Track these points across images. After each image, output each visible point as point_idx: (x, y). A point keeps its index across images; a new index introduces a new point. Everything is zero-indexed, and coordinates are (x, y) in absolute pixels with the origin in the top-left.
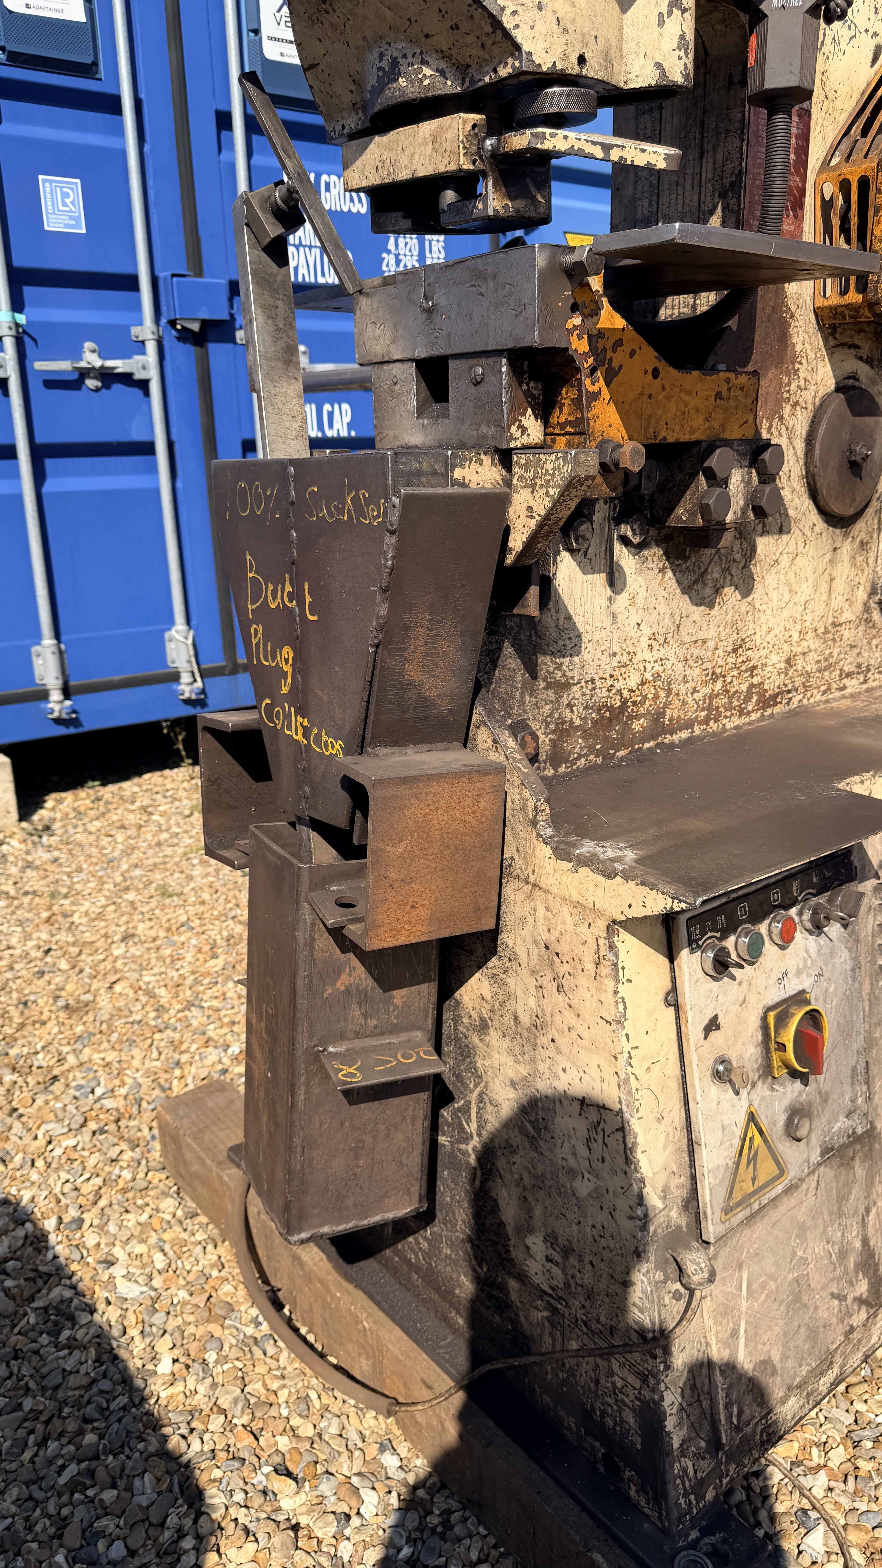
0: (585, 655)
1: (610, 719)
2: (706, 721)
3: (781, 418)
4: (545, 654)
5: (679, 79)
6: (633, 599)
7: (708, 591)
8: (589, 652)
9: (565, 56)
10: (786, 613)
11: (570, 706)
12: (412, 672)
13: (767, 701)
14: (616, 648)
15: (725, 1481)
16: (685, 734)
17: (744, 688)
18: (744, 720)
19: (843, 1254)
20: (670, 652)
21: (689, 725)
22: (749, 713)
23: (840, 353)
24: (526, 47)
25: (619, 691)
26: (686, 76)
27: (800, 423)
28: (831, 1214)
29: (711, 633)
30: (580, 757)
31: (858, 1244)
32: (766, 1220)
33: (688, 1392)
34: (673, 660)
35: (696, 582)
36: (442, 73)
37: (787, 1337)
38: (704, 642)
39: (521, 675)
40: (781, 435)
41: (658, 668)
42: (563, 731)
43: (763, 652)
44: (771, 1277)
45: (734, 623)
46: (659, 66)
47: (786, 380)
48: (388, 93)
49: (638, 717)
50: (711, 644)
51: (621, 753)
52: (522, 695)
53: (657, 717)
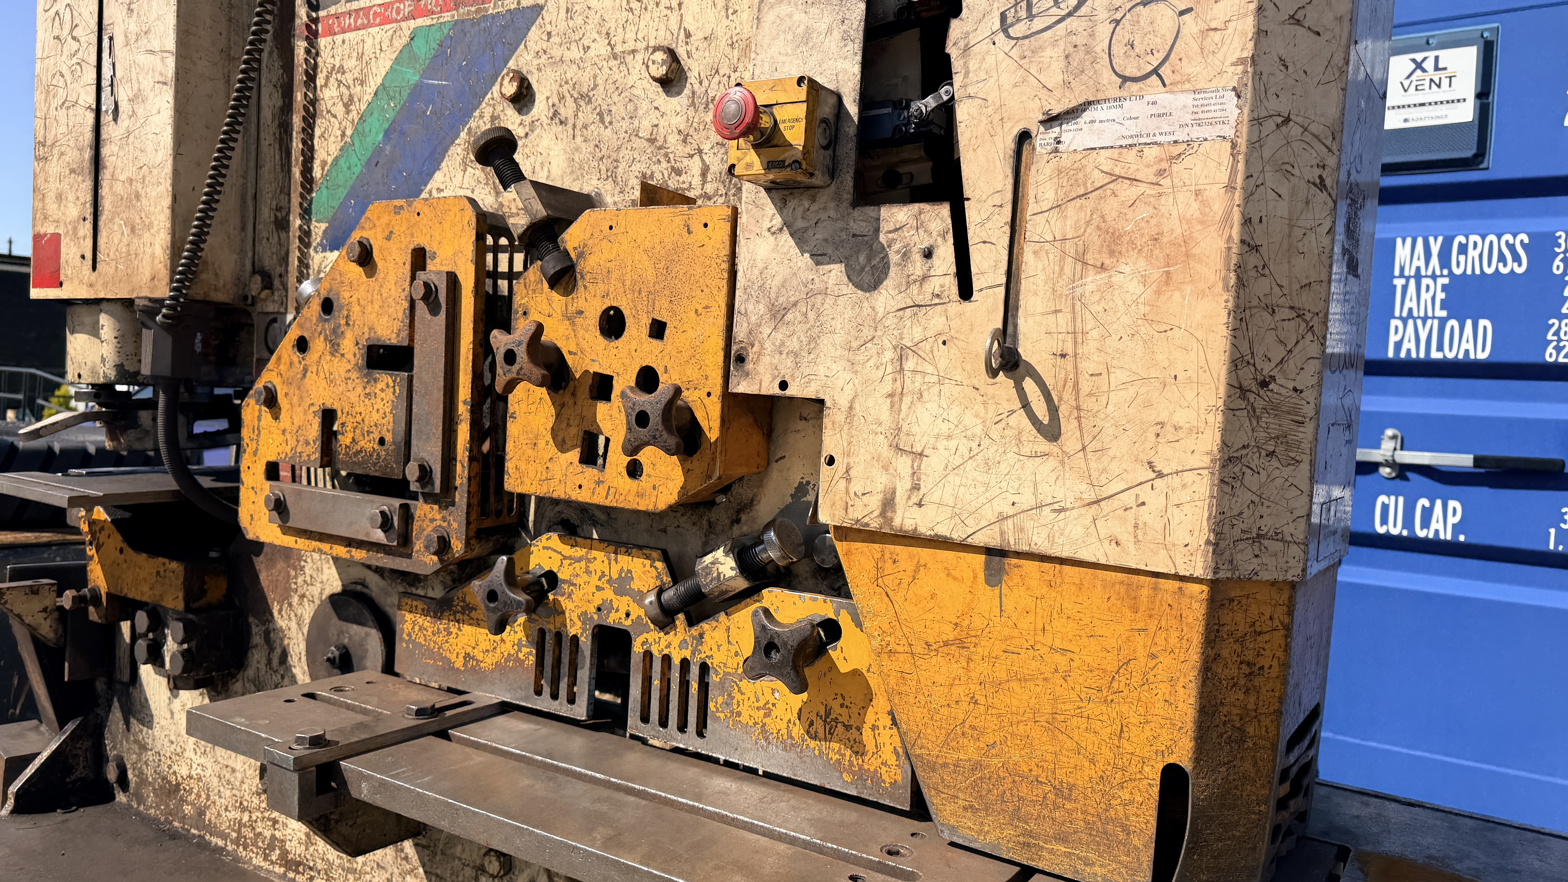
0: (155, 732)
1: (169, 791)
2: (237, 842)
3: (290, 605)
4: (134, 717)
13: (287, 862)
14: (173, 738)
16: (221, 843)
17: (265, 833)
20: (208, 764)
21: (224, 836)
22: (272, 862)
25: (175, 774)
27: (307, 612)
29: (239, 766)
30: (151, 807)
34: (208, 771)
38: (234, 770)
39: (121, 725)
40: (290, 619)
41: (200, 771)
42: (142, 780)
47: (293, 573)
49: (187, 803)
50: (238, 775)
51: (176, 824)
52: (121, 739)
53: (201, 813)
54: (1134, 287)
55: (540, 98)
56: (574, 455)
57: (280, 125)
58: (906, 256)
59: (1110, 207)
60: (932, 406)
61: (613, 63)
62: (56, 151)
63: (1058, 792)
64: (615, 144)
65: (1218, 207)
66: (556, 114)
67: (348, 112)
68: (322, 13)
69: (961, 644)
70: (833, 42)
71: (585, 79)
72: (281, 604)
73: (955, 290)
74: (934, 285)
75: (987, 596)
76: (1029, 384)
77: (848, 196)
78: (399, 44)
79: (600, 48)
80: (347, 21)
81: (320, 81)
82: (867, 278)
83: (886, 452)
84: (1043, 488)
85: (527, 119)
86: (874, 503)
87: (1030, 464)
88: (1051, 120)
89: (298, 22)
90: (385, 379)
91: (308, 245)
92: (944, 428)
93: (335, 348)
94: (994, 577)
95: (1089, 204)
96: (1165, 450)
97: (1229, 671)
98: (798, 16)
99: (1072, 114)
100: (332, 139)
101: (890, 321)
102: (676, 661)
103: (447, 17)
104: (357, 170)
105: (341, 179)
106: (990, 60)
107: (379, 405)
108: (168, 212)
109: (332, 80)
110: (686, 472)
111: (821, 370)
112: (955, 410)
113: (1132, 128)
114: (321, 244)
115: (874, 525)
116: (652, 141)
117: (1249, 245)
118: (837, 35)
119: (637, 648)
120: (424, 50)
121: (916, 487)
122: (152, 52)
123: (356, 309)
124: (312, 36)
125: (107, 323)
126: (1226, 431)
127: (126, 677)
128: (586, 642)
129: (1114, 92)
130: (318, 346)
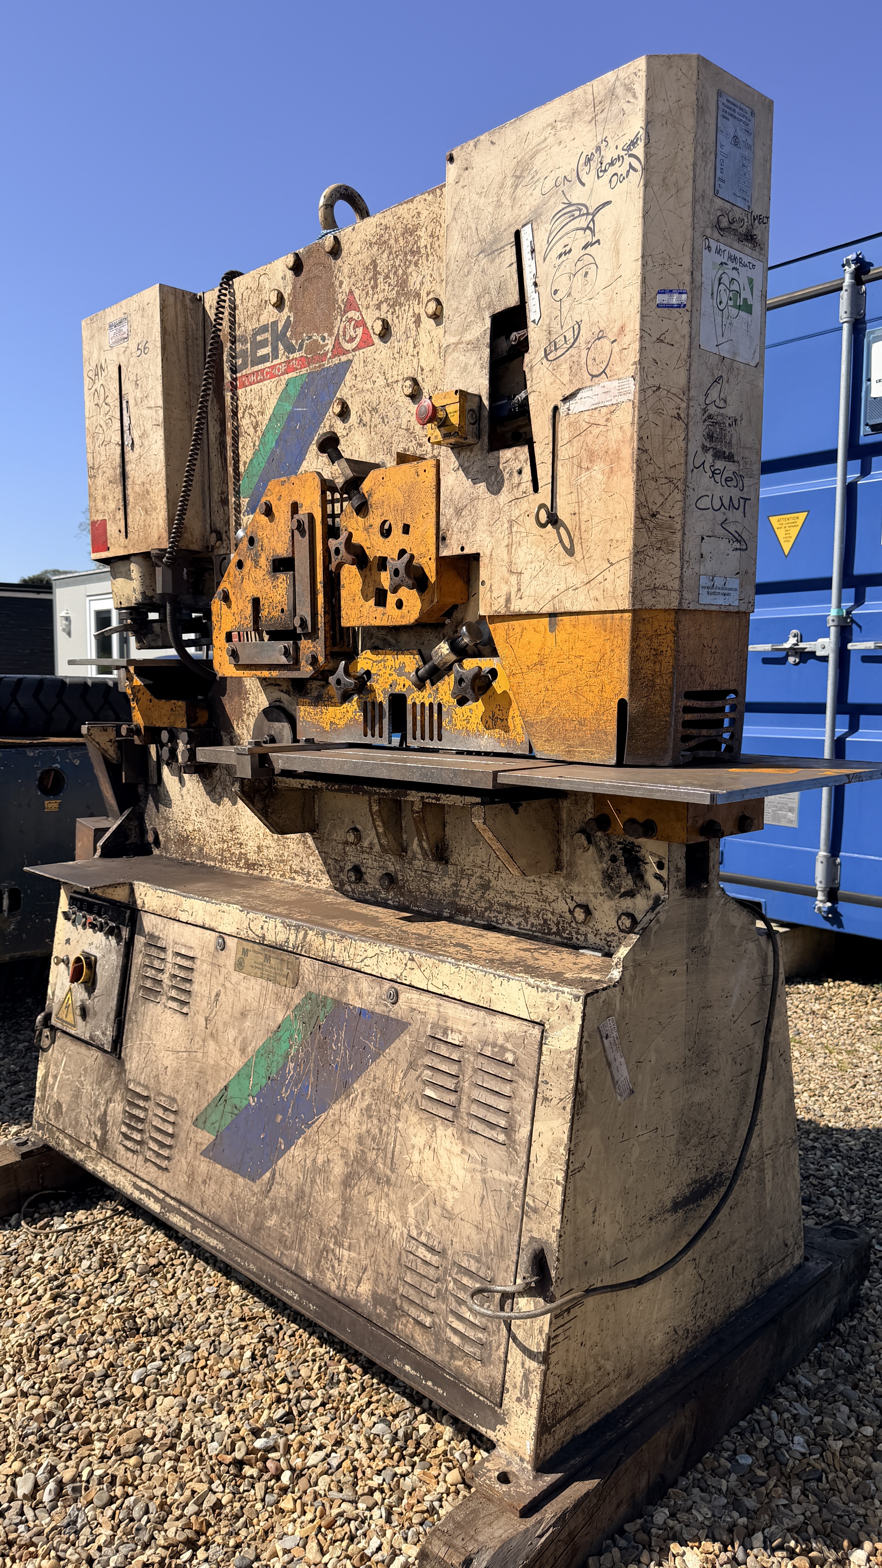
1: (182, 841)
2: (220, 861)
3: (242, 721)
4: (160, 803)
6: (188, 791)
7: (217, 797)
8: (174, 808)
11: (168, 828)
13: (248, 865)
14: (183, 810)
16: (212, 864)
17: (236, 852)
18: (237, 870)
19: (96, 1105)
20: (204, 820)
21: (214, 859)
22: (240, 868)
23: (270, 688)
25: (186, 830)
27: (251, 722)
28: (97, 1079)
29: (220, 818)
30: (173, 853)
31: (102, 1109)
32: (76, 1047)
34: (205, 824)
35: (211, 790)
37: (69, 1107)
38: (218, 821)
39: (154, 810)
40: (242, 726)
41: (199, 826)
42: (168, 839)
43: (243, 837)
44: (71, 1073)
47: (242, 701)
49: (192, 845)
50: (219, 823)
51: (188, 859)
53: (201, 849)
54: (600, 476)
55: (353, 413)
56: (372, 602)
57: (220, 443)
58: (511, 474)
59: (589, 439)
60: (524, 548)
61: (387, 389)
62: (100, 472)
63: (580, 724)
64: (390, 434)
65: (629, 434)
66: (361, 420)
67: (256, 431)
68: (239, 375)
69: (541, 663)
70: (476, 370)
71: (374, 399)
72: (238, 720)
73: (531, 489)
74: (523, 487)
75: (550, 636)
76: (562, 530)
77: (486, 447)
78: (280, 389)
79: (381, 382)
80: (252, 378)
81: (240, 415)
82: (495, 488)
83: (506, 574)
84: (569, 579)
85: (347, 425)
86: (502, 600)
87: (563, 569)
88: (565, 399)
89: (226, 381)
90: (282, 576)
91: (239, 512)
92: (529, 558)
93: (256, 563)
94: (552, 627)
95: (581, 438)
96: (613, 552)
97: (644, 653)
98: (462, 358)
99: (573, 395)
100: (248, 448)
101: (506, 508)
102: (427, 705)
103: (304, 371)
104: (263, 465)
105: (255, 472)
106: (541, 372)
107: (279, 591)
108: (165, 499)
109: (246, 414)
110: (422, 601)
111: (478, 538)
112: (534, 548)
113: (596, 400)
114: (246, 510)
115: (503, 612)
116: (407, 430)
117: (642, 450)
118: (478, 366)
119: (409, 702)
120: (293, 392)
121: (519, 590)
122: (151, 408)
123: (266, 540)
124: (234, 389)
125: (135, 569)
126: (636, 539)
127: (155, 781)
128: (386, 704)
129: (588, 383)
130: (248, 564)
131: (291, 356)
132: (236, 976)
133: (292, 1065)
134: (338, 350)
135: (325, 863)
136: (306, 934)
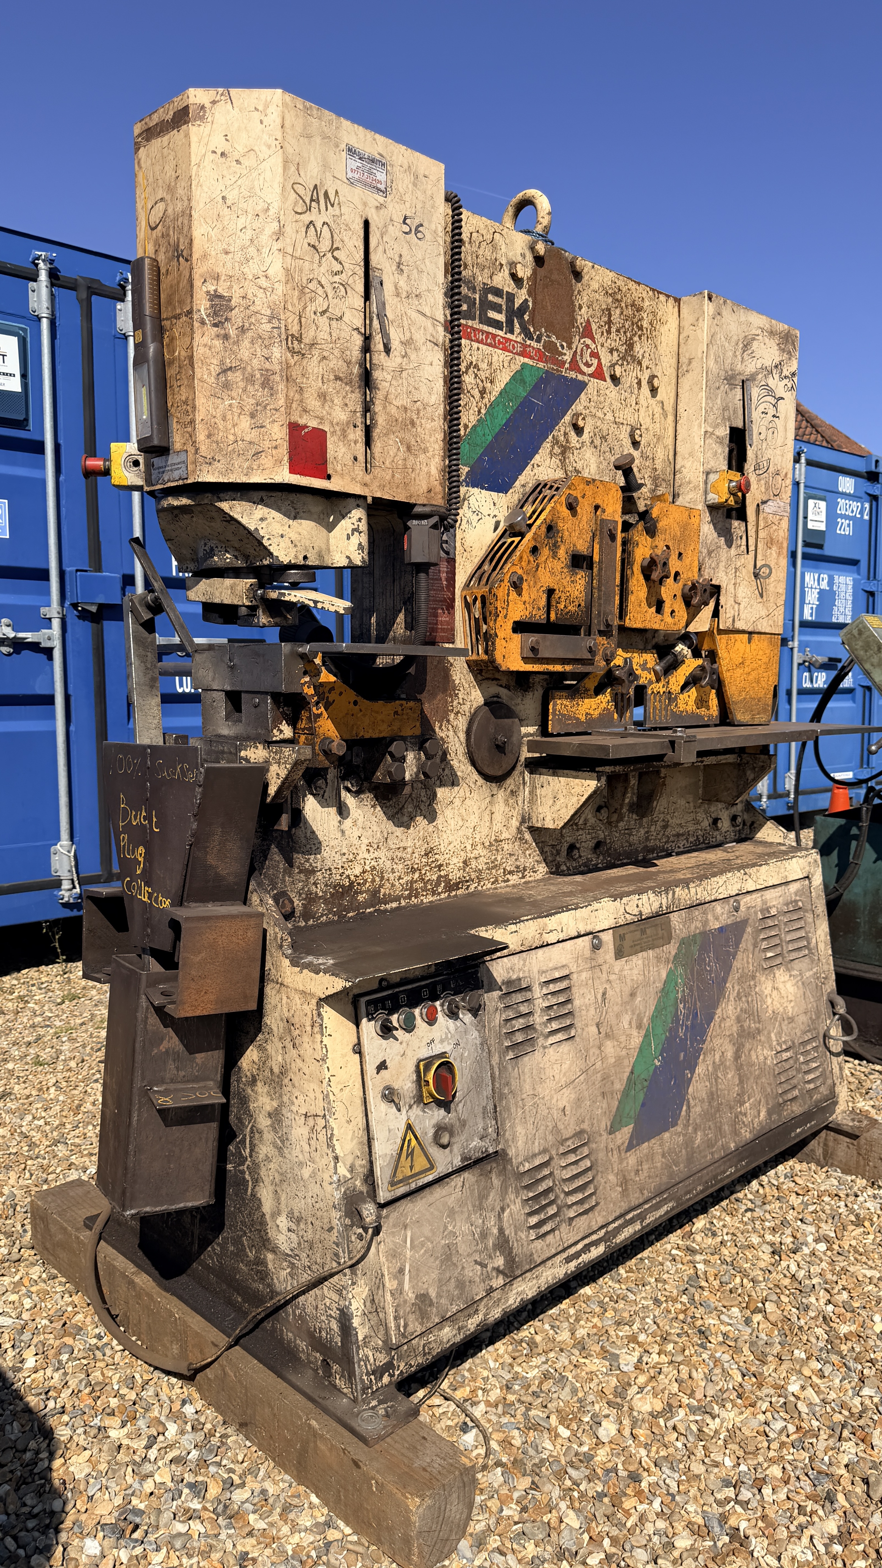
0: (324, 854)
1: (342, 893)
2: (409, 897)
3: (448, 721)
4: (298, 853)
5: (360, 564)
6: (355, 822)
7: (405, 819)
8: (326, 853)
9: (296, 557)
10: (461, 833)
11: (315, 884)
12: (212, 860)
13: (451, 886)
14: (345, 850)
15: (397, 1373)
16: (394, 905)
17: (435, 877)
18: (435, 898)
19: (484, 1235)
20: (382, 854)
21: (397, 899)
22: (439, 894)
23: (486, 684)
24: (275, 554)
25: (348, 877)
26: (363, 561)
27: (461, 723)
28: (474, 1206)
29: (409, 843)
30: (322, 916)
31: (495, 1231)
32: (424, 1200)
33: (368, 1304)
34: (383, 859)
35: (397, 813)
36: (236, 557)
37: (441, 1283)
38: (405, 848)
40: (448, 730)
41: (373, 863)
42: (311, 899)
43: (447, 856)
44: (428, 1239)
45: (425, 838)
46: (348, 557)
47: (449, 699)
48: (209, 562)
49: (361, 893)
50: (409, 850)
51: (350, 915)
52: (284, 876)
53: (375, 893)
54: (775, 554)
58: (737, 538)
59: (771, 531)
60: (742, 588)
61: (615, 426)
62: (315, 352)
63: (758, 701)
65: (786, 535)
66: (592, 442)
67: (483, 398)
69: (743, 663)
70: (722, 459)
71: (605, 429)
73: (746, 550)
74: (742, 548)
75: (748, 646)
76: (759, 581)
78: (514, 368)
79: (610, 417)
80: (481, 337)
82: (729, 543)
83: (733, 603)
84: (760, 612)
85: (581, 440)
86: (731, 620)
87: (758, 605)
88: (763, 503)
90: (581, 573)
92: (744, 594)
93: (555, 554)
94: (750, 640)
95: (768, 529)
96: (779, 600)
98: (714, 445)
99: (766, 502)
100: (471, 411)
101: (734, 559)
102: (661, 693)
103: (541, 365)
106: (752, 479)
107: (578, 587)
109: (471, 371)
110: (688, 614)
111: (720, 576)
112: (746, 589)
113: (775, 509)
114: (465, 480)
115: (731, 628)
118: (722, 456)
119: (649, 691)
121: (739, 615)
123: (566, 533)
125: (357, 516)
128: (632, 694)
129: (772, 498)
130: (545, 552)
131: (528, 342)
132: (619, 964)
133: (682, 1006)
134: (574, 365)
135: (542, 852)
136: (674, 893)
